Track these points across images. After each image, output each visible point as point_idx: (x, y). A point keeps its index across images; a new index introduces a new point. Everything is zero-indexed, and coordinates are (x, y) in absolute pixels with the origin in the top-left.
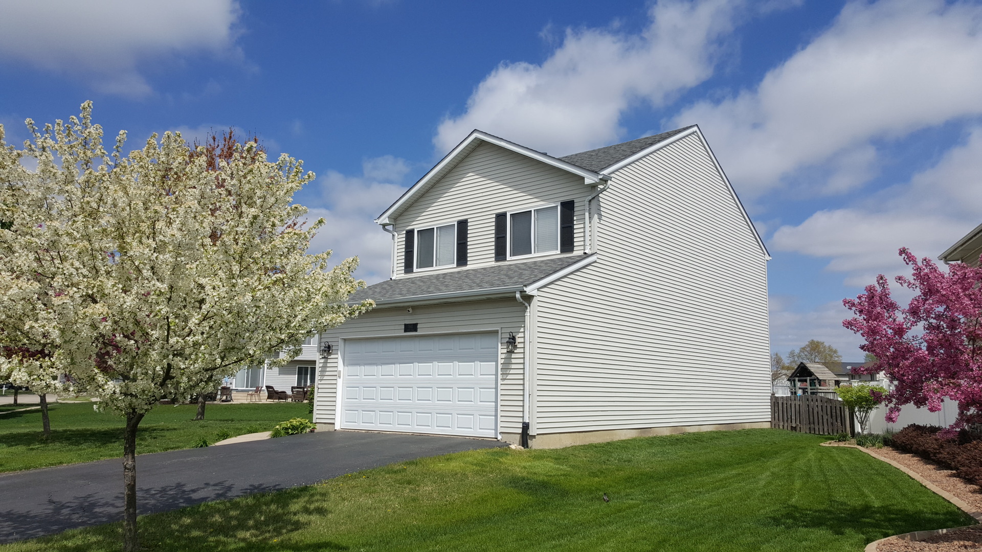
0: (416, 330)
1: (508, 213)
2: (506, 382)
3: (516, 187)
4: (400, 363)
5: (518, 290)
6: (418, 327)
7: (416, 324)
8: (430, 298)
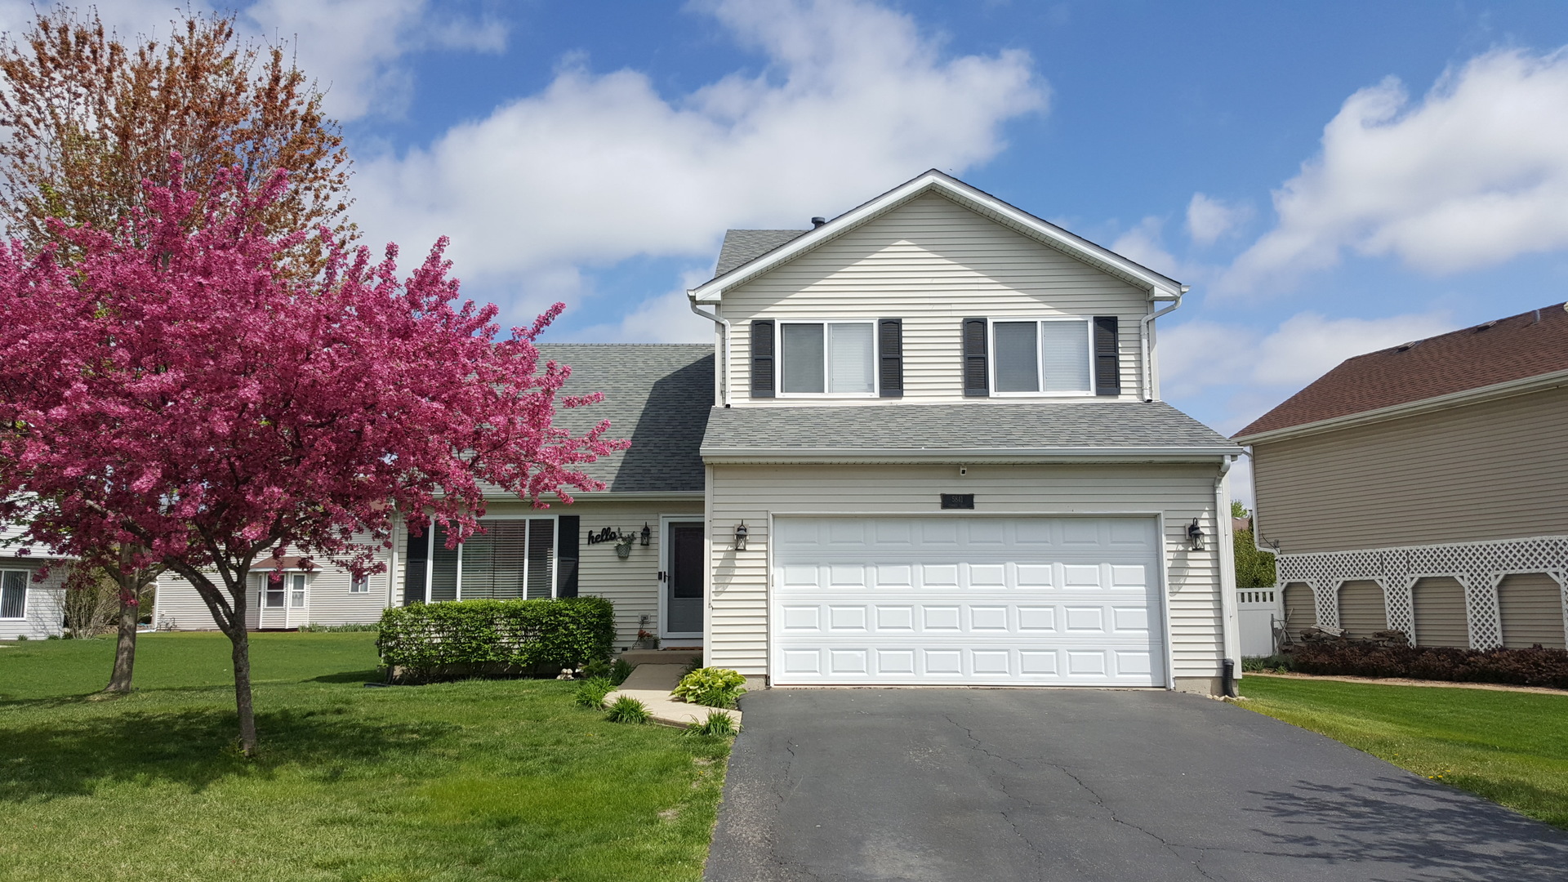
0: (971, 506)
1: (989, 320)
2: (1178, 597)
3: (1004, 280)
4: (924, 564)
5: (1228, 454)
6: (975, 500)
7: (971, 496)
8: (1015, 453)
